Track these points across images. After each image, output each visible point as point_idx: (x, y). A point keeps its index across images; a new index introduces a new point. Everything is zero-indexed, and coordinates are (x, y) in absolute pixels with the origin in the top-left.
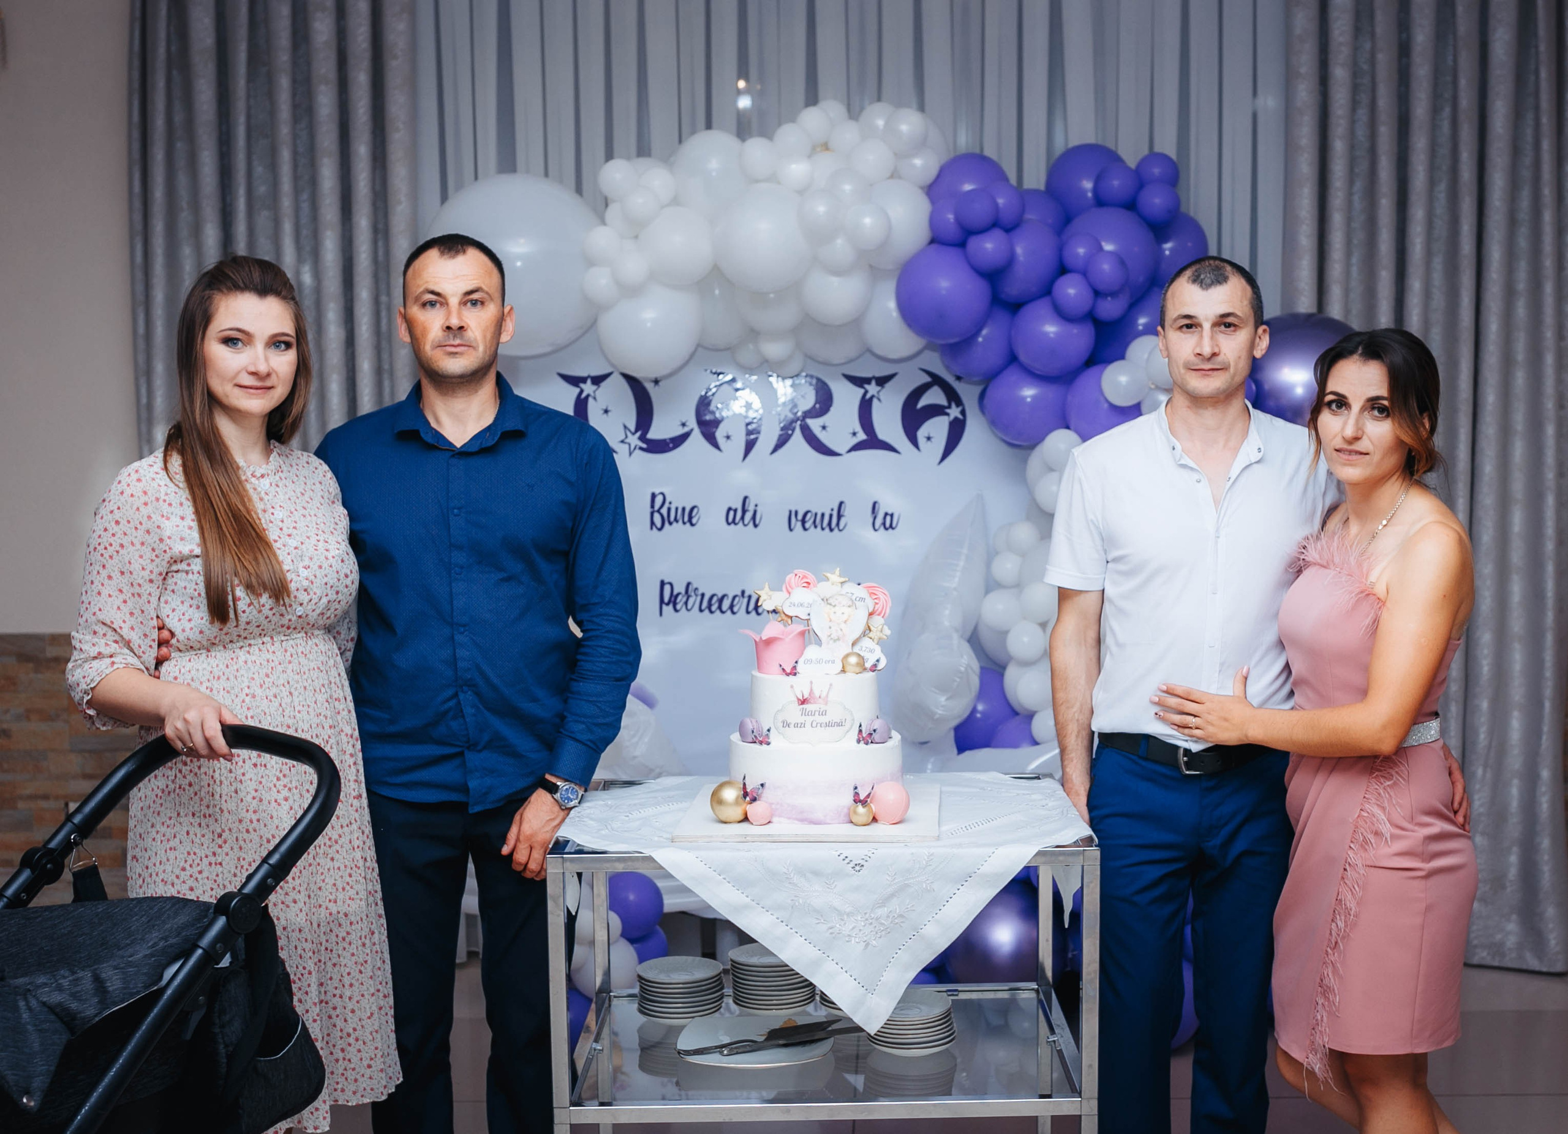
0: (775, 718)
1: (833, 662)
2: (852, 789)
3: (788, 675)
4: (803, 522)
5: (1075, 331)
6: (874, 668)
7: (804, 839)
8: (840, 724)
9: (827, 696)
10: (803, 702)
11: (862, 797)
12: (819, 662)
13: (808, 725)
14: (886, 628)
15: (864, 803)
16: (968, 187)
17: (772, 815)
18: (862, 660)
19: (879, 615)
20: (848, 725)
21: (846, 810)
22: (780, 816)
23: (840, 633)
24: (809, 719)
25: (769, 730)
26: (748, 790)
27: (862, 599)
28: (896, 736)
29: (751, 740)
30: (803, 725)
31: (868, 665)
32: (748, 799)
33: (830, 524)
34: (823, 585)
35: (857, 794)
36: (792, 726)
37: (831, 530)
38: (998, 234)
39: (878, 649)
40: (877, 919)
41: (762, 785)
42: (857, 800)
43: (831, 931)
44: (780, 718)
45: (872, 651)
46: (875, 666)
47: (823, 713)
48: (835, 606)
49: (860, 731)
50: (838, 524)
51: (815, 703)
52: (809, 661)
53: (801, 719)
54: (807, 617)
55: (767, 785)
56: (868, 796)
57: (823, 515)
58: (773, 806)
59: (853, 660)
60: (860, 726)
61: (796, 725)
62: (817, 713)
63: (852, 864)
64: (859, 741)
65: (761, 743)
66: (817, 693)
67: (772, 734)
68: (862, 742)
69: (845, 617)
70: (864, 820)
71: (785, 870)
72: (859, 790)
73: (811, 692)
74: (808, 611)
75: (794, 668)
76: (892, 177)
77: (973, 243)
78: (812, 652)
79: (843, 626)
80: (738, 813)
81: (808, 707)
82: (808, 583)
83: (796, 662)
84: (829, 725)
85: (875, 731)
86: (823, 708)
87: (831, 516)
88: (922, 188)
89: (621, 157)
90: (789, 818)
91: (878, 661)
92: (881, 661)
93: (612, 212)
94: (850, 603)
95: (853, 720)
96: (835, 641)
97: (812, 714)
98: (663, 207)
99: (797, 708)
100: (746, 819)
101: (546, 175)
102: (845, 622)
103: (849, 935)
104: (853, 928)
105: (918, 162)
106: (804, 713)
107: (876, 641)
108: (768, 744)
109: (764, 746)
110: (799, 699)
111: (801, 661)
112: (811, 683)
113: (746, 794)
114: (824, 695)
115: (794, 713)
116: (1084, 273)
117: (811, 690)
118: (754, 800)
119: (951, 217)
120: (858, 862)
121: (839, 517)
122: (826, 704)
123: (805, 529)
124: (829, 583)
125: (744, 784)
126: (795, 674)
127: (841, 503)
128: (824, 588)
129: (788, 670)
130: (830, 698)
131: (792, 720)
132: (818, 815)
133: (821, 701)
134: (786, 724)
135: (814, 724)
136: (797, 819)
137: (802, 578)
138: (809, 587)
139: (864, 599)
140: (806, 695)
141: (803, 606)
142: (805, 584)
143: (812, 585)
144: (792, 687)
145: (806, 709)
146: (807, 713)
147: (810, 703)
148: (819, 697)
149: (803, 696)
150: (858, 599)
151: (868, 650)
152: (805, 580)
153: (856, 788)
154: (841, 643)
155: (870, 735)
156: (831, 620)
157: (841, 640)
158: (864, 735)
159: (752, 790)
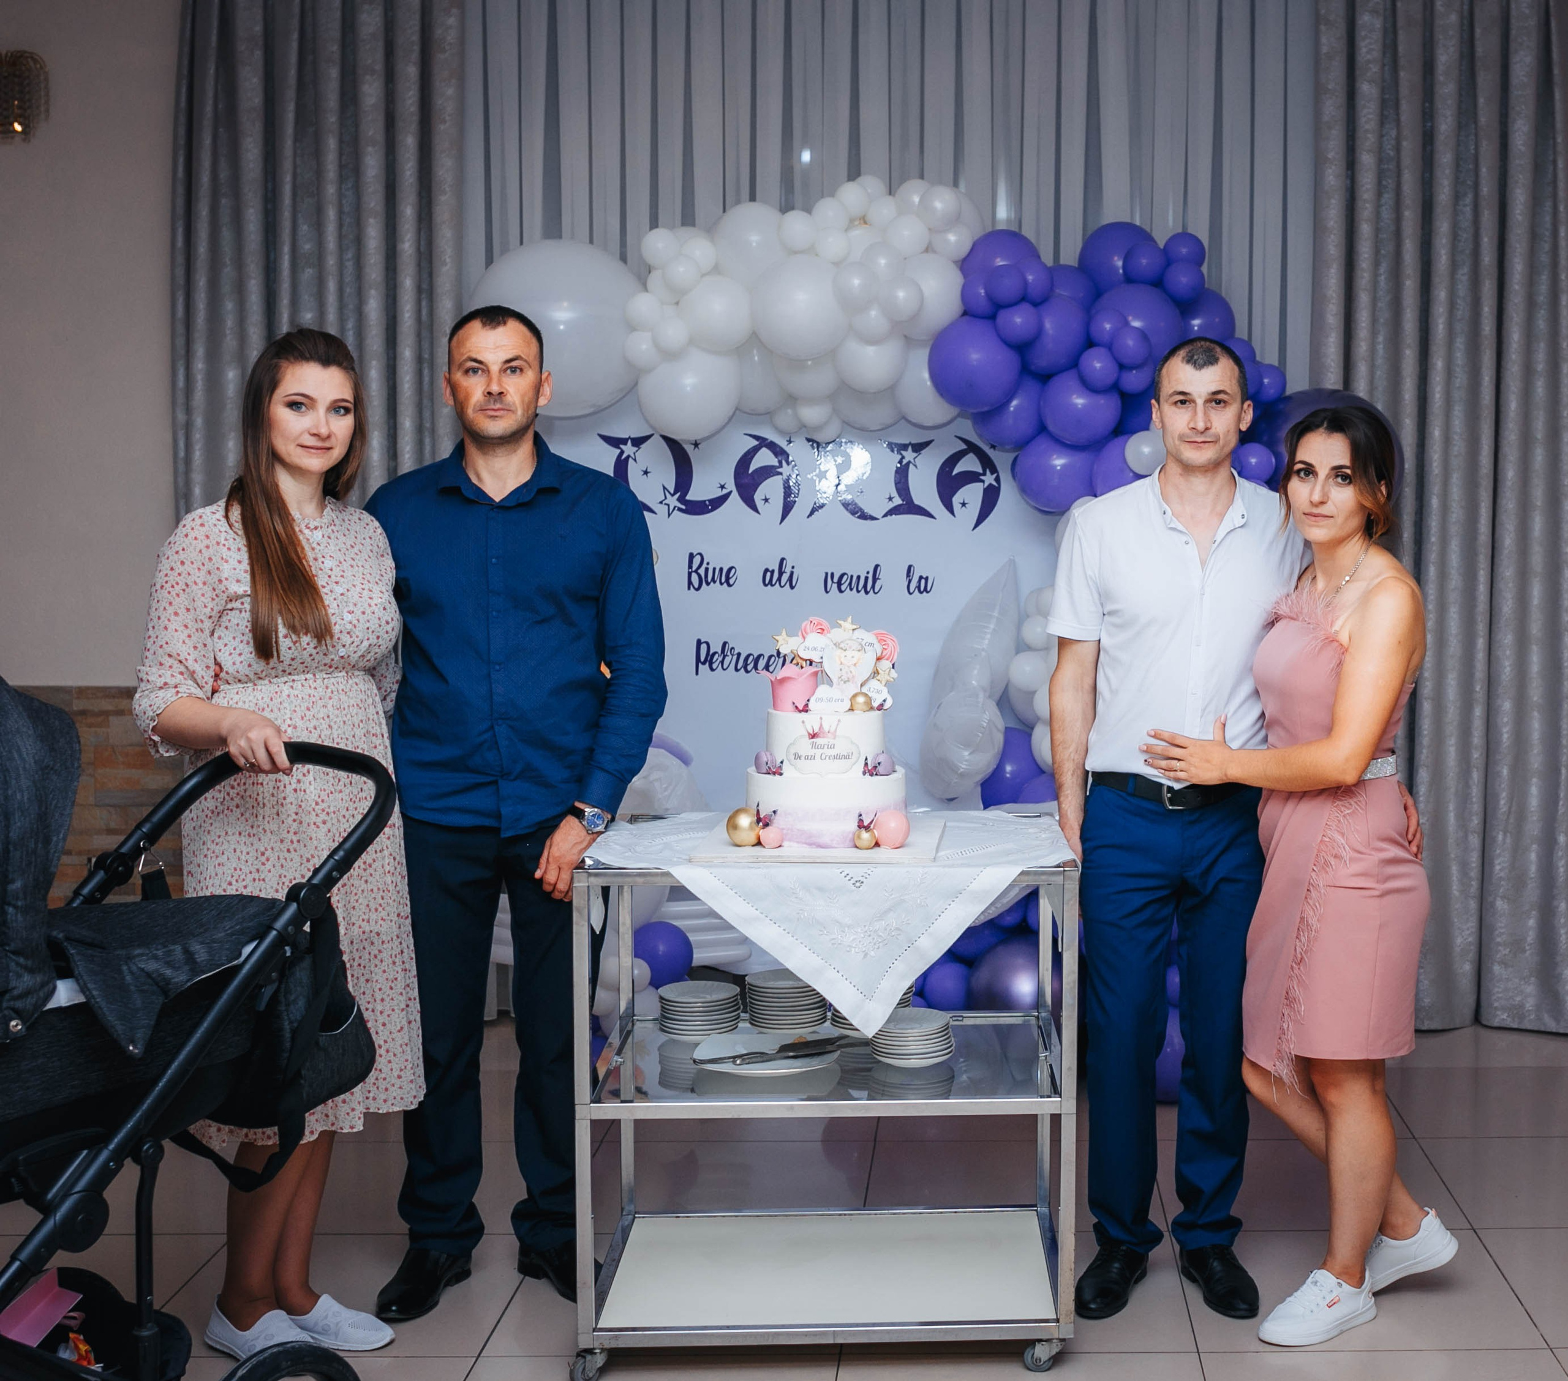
0: (788, 751)
1: (842, 701)
2: (857, 815)
3: (800, 711)
4: (839, 584)
5: (1102, 402)
6: (880, 708)
7: (811, 860)
8: (847, 757)
9: (835, 731)
10: (813, 736)
11: (866, 824)
12: (830, 700)
13: (818, 757)
14: (893, 671)
15: (867, 828)
16: (1001, 262)
17: (782, 841)
18: (869, 700)
19: (887, 659)
20: (854, 758)
21: (851, 836)
22: (790, 840)
23: (850, 674)
24: (819, 752)
25: (782, 762)
26: (762, 816)
27: (871, 644)
28: (900, 771)
29: (765, 772)
30: (813, 758)
31: (876, 705)
32: (761, 824)
33: (865, 586)
34: (835, 631)
35: (861, 821)
36: (803, 758)
37: (867, 593)
38: (1027, 308)
39: (885, 690)
40: (875, 932)
41: (775, 812)
42: (861, 825)
43: (833, 942)
44: (793, 751)
45: (879, 692)
46: (882, 705)
47: (832, 747)
48: (845, 650)
49: (866, 764)
50: (873, 587)
51: (824, 737)
52: (820, 700)
53: (811, 752)
54: (821, 661)
55: (778, 812)
56: (872, 822)
57: (859, 577)
58: (785, 831)
59: (861, 699)
60: (866, 759)
61: (807, 758)
62: (826, 746)
63: (853, 881)
64: (864, 773)
65: (774, 773)
66: (826, 728)
67: (784, 766)
68: (868, 774)
69: (855, 660)
70: (867, 844)
71: (792, 886)
72: (864, 817)
73: (821, 727)
74: (821, 654)
75: (806, 705)
76: (925, 252)
77: (1003, 316)
78: (823, 690)
79: (853, 668)
80: (751, 837)
81: (818, 741)
82: (823, 630)
83: (808, 700)
84: (836, 757)
85: (879, 764)
86: (832, 741)
87: (866, 578)
88: (955, 263)
90: (798, 842)
91: (884, 701)
92: (887, 701)
93: (654, 280)
94: (860, 648)
95: (859, 753)
96: (845, 682)
97: (822, 747)
98: (703, 276)
99: (808, 742)
100: (759, 843)
101: (591, 241)
102: (855, 665)
103: (849, 946)
104: (854, 939)
105: (953, 236)
106: (814, 746)
107: (884, 683)
108: (781, 774)
109: (777, 776)
110: (809, 734)
111: (812, 700)
112: (821, 718)
113: (759, 820)
114: (832, 730)
115: (805, 746)
116: (1110, 348)
117: (821, 725)
118: (766, 825)
119: (982, 292)
120: (858, 879)
121: (875, 580)
122: (834, 738)
123: (841, 591)
124: (841, 630)
125: (758, 811)
126: (807, 711)
127: (877, 566)
128: (836, 634)
129: (801, 708)
130: (838, 733)
131: (803, 753)
132: (825, 840)
133: (829, 735)
134: (797, 757)
135: (823, 757)
136: (806, 843)
137: (817, 625)
138: (823, 633)
139: (873, 644)
140: (816, 730)
141: (816, 650)
142: (819, 630)
143: (826, 631)
144: (804, 724)
145: (816, 742)
146: (816, 747)
147: (820, 737)
148: (828, 732)
149: (813, 731)
150: (867, 644)
151: (875, 691)
152: (820, 627)
153: (861, 815)
154: (850, 683)
155: (875, 768)
156: (842, 663)
157: (851, 681)
158: (870, 767)
159: (765, 816)
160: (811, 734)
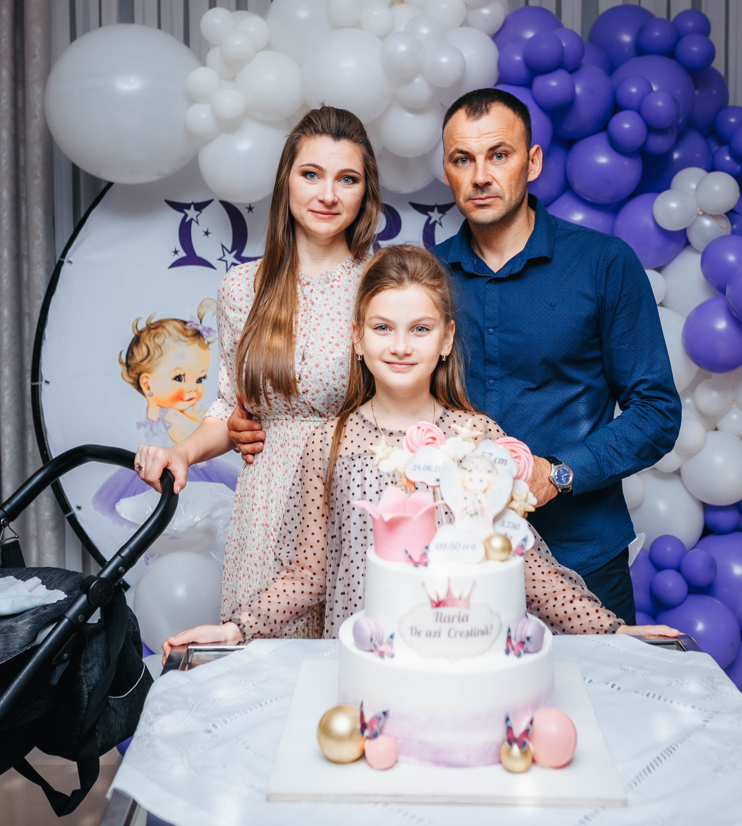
0: (401, 621)
1: (473, 547)
2: (503, 719)
3: (416, 565)
5: (626, 163)
6: (520, 551)
8: (484, 633)
9: (469, 597)
10: (438, 604)
12: (455, 547)
13: (444, 634)
14: (531, 495)
16: (529, 35)
17: (398, 753)
18: (507, 540)
19: (522, 480)
20: (494, 632)
21: (495, 750)
22: (409, 758)
23: (478, 505)
24: (445, 627)
25: (392, 637)
27: (503, 461)
29: (369, 649)
30: (437, 634)
31: (514, 547)
32: (367, 733)
34: (452, 441)
35: (509, 729)
36: (423, 634)
38: (562, 74)
39: (524, 524)
41: (385, 713)
42: (511, 740)
44: (407, 623)
45: (515, 527)
46: (522, 547)
47: (464, 619)
48: (470, 471)
49: (509, 638)
51: (453, 605)
52: (443, 546)
53: (435, 626)
54: (437, 484)
55: (391, 714)
56: (526, 732)
58: (400, 744)
59: (497, 543)
60: (509, 631)
61: (429, 634)
62: (456, 619)
64: (508, 652)
66: (456, 594)
68: (512, 653)
69: (483, 486)
70: (520, 765)
72: (513, 723)
73: (449, 593)
74: (438, 475)
75: (424, 555)
76: (462, 25)
77: (539, 83)
78: (444, 534)
80: (351, 750)
81: (445, 611)
82: (434, 439)
83: (427, 548)
84: (470, 634)
85: (528, 639)
86: (464, 612)
88: (490, 35)
89: (222, 6)
90: (420, 758)
91: (525, 540)
92: (528, 540)
93: (213, 55)
94: (490, 467)
95: (501, 626)
96: (471, 516)
97: (450, 620)
98: (257, 52)
99: (430, 611)
100: (362, 759)
101: (159, 27)
102: (485, 492)
105: (486, 11)
106: (439, 618)
107: (521, 514)
109: (387, 660)
110: (432, 601)
111: (432, 546)
112: (449, 580)
113: (364, 726)
114: (465, 594)
115: (427, 619)
116: (639, 110)
117: (449, 589)
118: (375, 736)
119: (518, 58)
122: (468, 606)
124: (459, 438)
129: (417, 559)
130: (472, 601)
131: (424, 628)
132: (460, 755)
133: (461, 603)
134: (415, 632)
135: (452, 633)
136: (431, 760)
137: (427, 432)
138: (434, 443)
139: (506, 461)
140: (442, 596)
141: (430, 469)
142: (430, 440)
143: (438, 441)
144: (423, 584)
145: (442, 615)
146: (443, 619)
147: (448, 606)
148: (460, 598)
149: (438, 597)
150: (497, 461)
151: (511, 525)
152: (431, 435)
153: (507, 719)
154: (479, 517)
155: (522, 643)
156: (466, 489)
157: (479, 514)
158: (514, 643)
159: (372, 722)
160: (435, 602)
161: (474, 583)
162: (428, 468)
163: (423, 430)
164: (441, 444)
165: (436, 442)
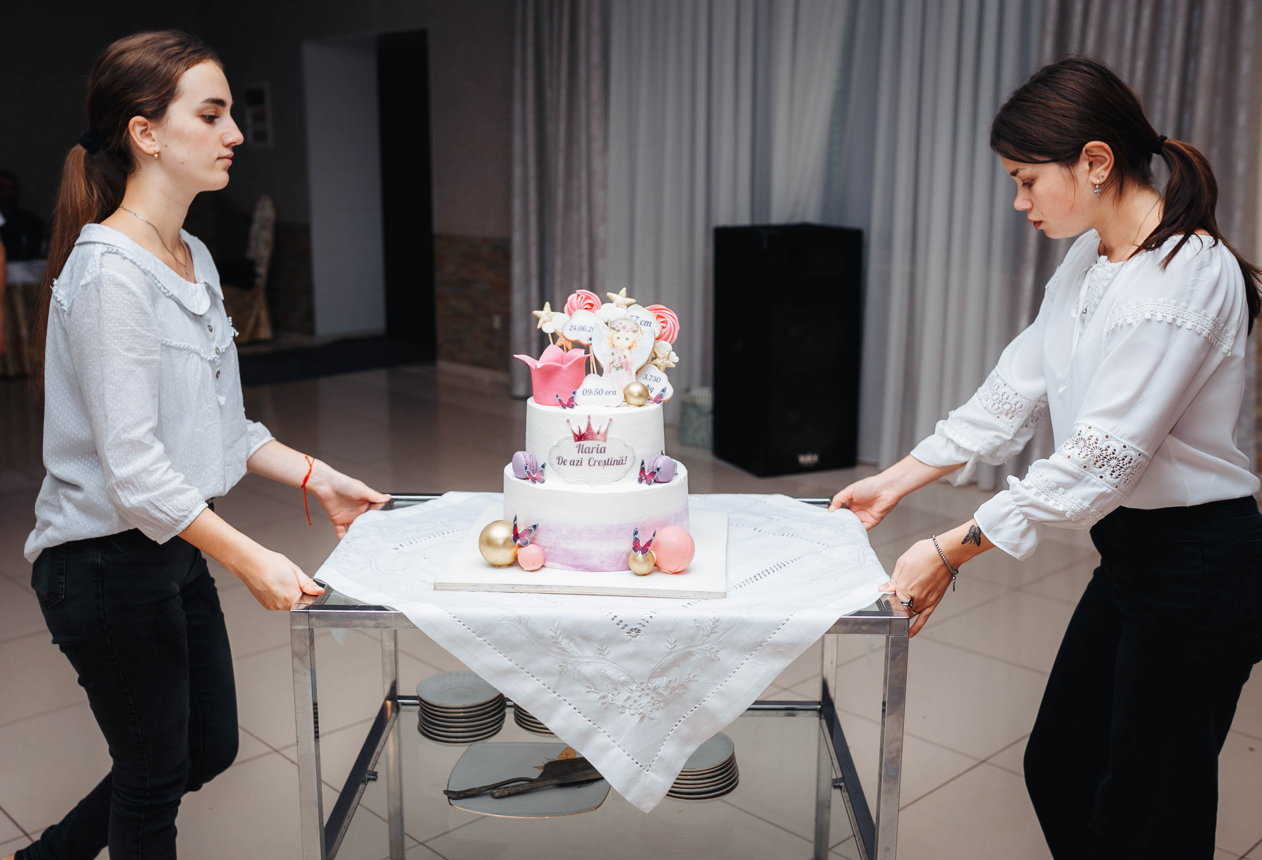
0: (550, 452)
1: (614, 393)
2: (632, 533)
3: (564, 407)
6: (657, 400)
7: (577, 591)
8: (619, 463)
9: (606, 432)
10: (580, 437)
11: (642, 544)
12: (599, 392)
13: (585, 463)
14: (673, 354)
15: (644, 550)
17: (545, 561)
18: (647, 390)
19: (666, 340)
20: (629, 463)
21: (623, 558)
22: (555, 561)
23: (623, 360)
24: (586, 457)
25: (543, 466)
26: (519, 532)
27: (648, 323)
28: (682, 471)
29: (525, 477)
30: (579, 463)
31: (653, 395)
32: (519, 542)
34: (606, 307)
35: (636, 542)
36: (568, 463)
39: (664, 378)
40: (654, 689)
41: (535, 527)
42: (635, 549)
43: (603, 701)
44: (556, 455)
45: (657, 380)
46: (660, 396)
47: (602, 451)
48: (618, 331)
49: (643, 470)
51: (593, 439)
52: (588, 392)
53: (577, 457)
54: (588, 343)
55: (539, 527)
56: (649, 543)
58: (548, 550)
59: (636, 390)
60: (643, 463)
61: (572, 463)
62: (595, 450)
63: (627, 629)
64: (641, 480)
65: (534, 480)
66: (595, 429)
67: (547, 470)
68: (644, 482)
69: (628, 343)
70: (644, 569)
71: (552, 634)
73: (589, 427)
74: (589, 335)
78: (591, 381)
79: (626, 352)
80: (506, 556)
81: (586, 444)
82: (592, 305)
83: (574, 393)
84: (607, 463)
85: (658, 469)
86: (602, 445)
90: (563, 564)
91: (663, 391)
92: (667, 391)
95: (635, 457)
96: (617, 369)
97: (590, 451)
99: (575, 444)
100: (514, 563)
103: (623, 706)
104: (628, 698)
106: (581, 450)
107: (662, 369)
108: (542, 482)
109: (538, 485)
110: (575, 435)
111: (579, 391)
112: (589, 417)
113: (516, 536)
114: (603, 430)
115: (571, 450)
117: (589, 425)
120: (634, 627)
122: (605, 441)
124: (613, 305)
126: (572, 407)
128: (606, 311)
130: (609, 435)
131: (568, 458)
132: (595, 562)
133: (599, 437)
134: (562, 461)
135: (592, 463)
136: (571, 565)
137: (585, 300)
138: (591, 309)
139: (651, 323)
140: (583, 431)
141: (584, 330)
142: (587, 306)
143: (595, 307)
144: (568, 421)
145: (583, 445)
146: (583, 451)
147: (588, 439)
148: (598, 433)
149: (580, 432)
150: (643, 323)
151: (653, 378)
152: (589, 301)
153: (636, 533)
154: (623, 370)
155: (653, 474)
156: (614, 346)
157: (624, 368)
158: (647, 474)
159: (523, 534)
160: (577, 436)
161: (610, 420)
162: (583, 329)
163: (582, 297)
164: (598, 309)
165: (593, 307)
